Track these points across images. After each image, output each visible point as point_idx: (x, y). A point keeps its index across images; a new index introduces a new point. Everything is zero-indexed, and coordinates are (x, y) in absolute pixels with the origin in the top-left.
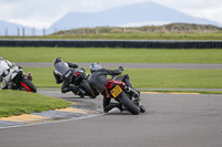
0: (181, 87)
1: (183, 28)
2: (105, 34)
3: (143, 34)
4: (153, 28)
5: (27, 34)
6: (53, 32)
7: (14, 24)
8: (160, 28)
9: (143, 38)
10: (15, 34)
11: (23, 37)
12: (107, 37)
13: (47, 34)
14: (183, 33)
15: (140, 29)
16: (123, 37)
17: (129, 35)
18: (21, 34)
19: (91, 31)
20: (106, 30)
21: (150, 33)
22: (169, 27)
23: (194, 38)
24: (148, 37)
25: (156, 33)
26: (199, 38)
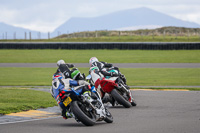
0: (173, 84)
1: (174, 31)
2: (103, 37)
3: (138, 36)
4: (147, 32)
5: (33, 37)
6: (56, 35)
7: (21, 29)
8: (153, 31)
9: (138, 40)
10: (23, 37)
11: (30, 40)
12: (106, 40)
13: (51, 37)
14: (174, 36)
15: (135, 32)
16: (120, 40)
17: (125, 38)
18: (28, 38)
19: (92, 34)
20: (104, 33)
21: (144, 36)
22: (161, 30)
23: (184, 40)
24: (142, 40)
25: (150, 36)
26: (189, 40)
